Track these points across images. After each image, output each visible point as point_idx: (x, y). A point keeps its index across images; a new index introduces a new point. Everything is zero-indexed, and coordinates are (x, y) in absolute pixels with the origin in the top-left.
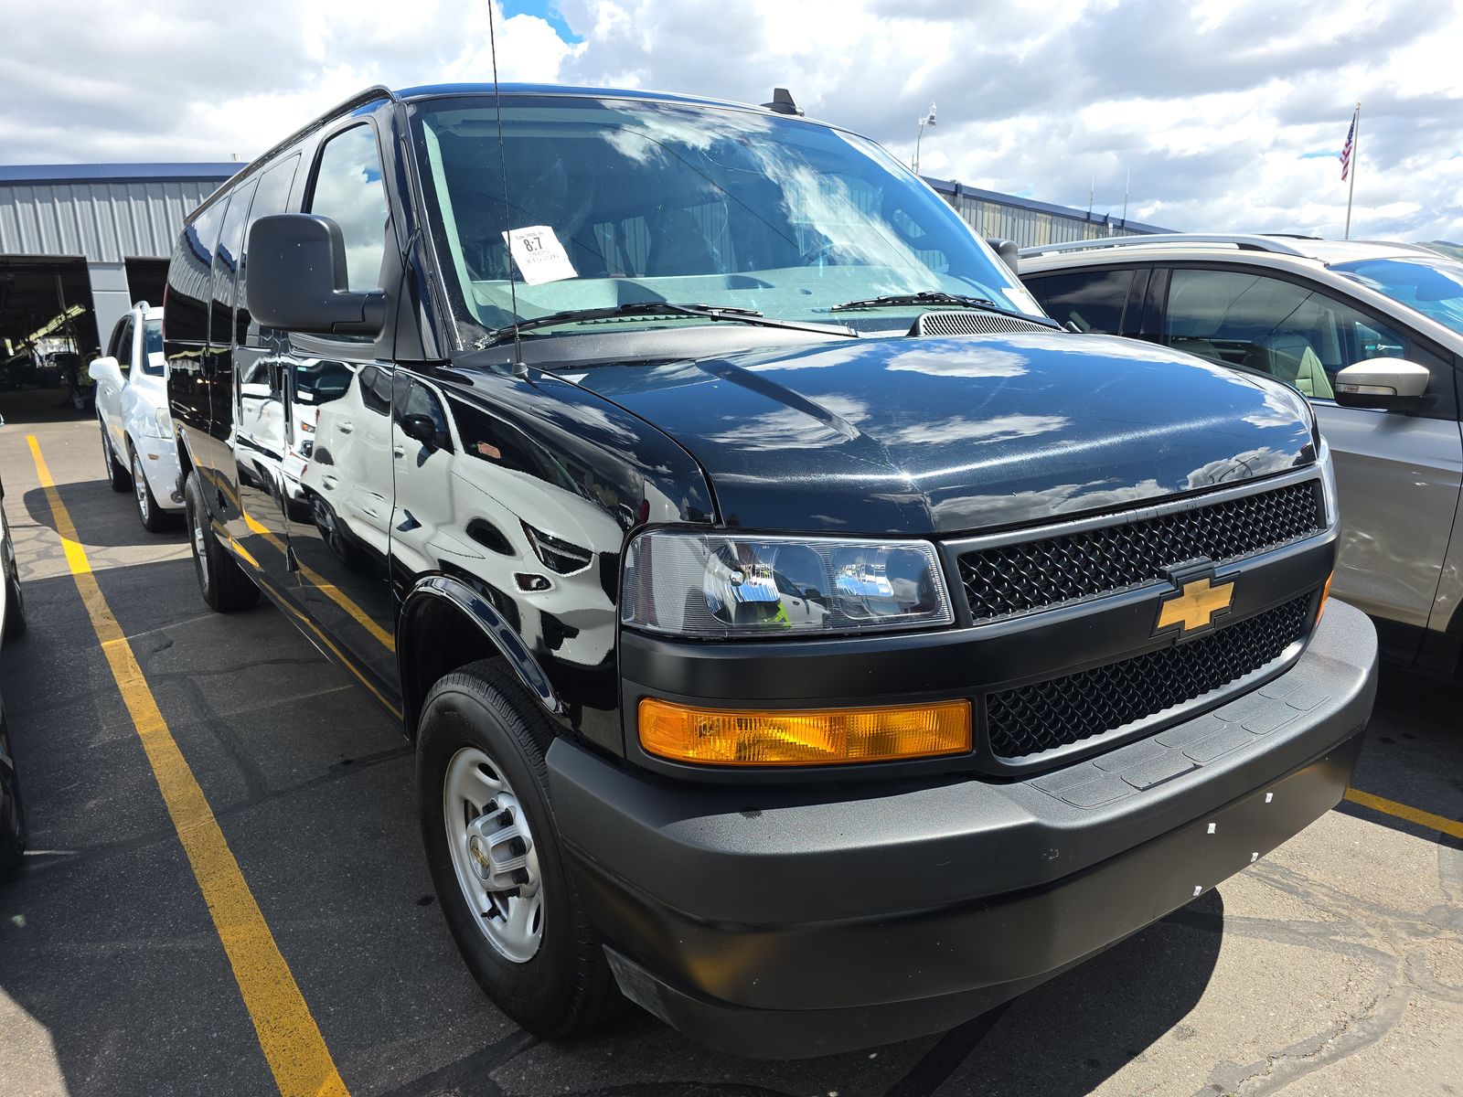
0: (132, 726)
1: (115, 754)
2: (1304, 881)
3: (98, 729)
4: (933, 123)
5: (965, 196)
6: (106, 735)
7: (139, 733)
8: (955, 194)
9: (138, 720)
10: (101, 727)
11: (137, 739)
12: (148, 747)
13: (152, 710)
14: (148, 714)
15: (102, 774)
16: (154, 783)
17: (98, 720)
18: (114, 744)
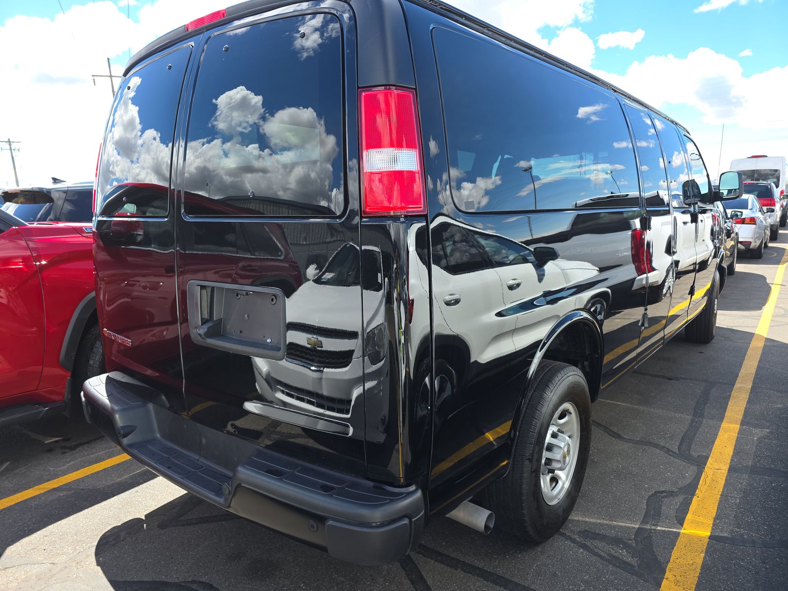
0: (740, 432)
1: (758, 421)
3: (760, 440)
6: (758, 433)
7: (739, 426)
9: (734, 434)
10: (757, 440)
11: (742, 424)
12: (740, 417)
13: (721, 437)
14: (726, 435)
15: (769, 415)
16: (748, 403)
17: (757, 446)
18: (756, 426)
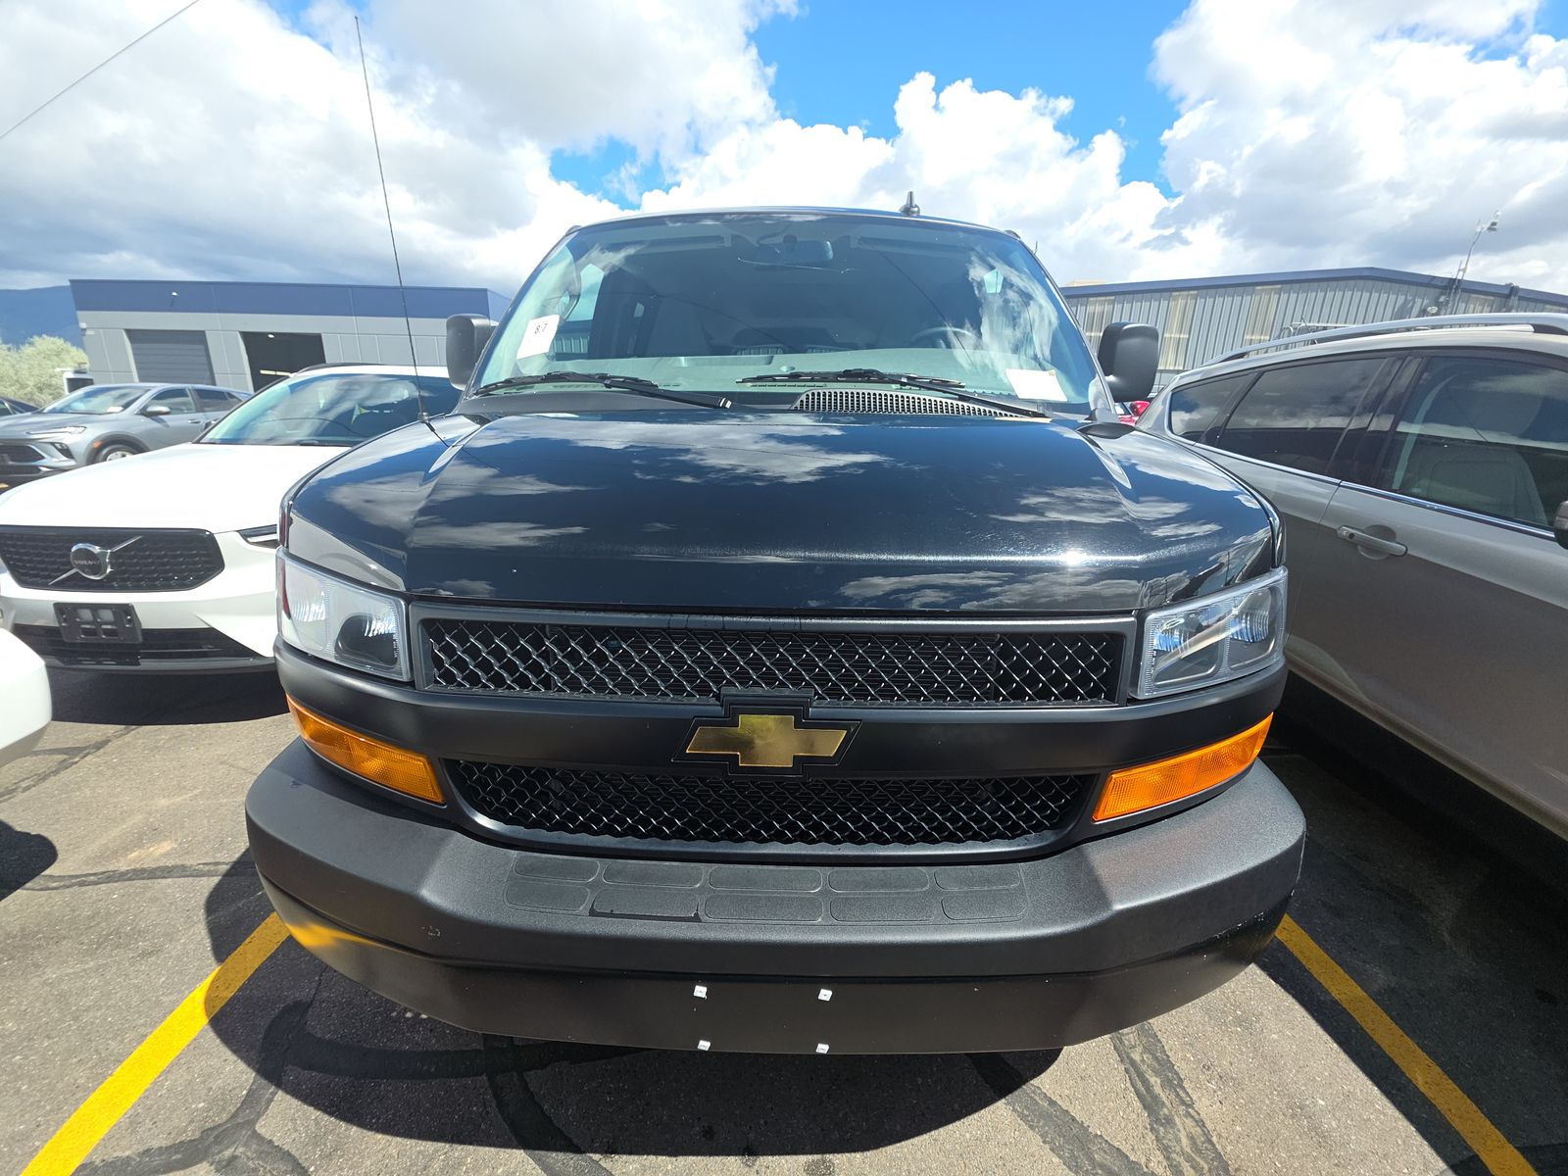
2: (1183, 1103)
4: (1494, 230)
5: (1521, 299)
8: (1508, 296)
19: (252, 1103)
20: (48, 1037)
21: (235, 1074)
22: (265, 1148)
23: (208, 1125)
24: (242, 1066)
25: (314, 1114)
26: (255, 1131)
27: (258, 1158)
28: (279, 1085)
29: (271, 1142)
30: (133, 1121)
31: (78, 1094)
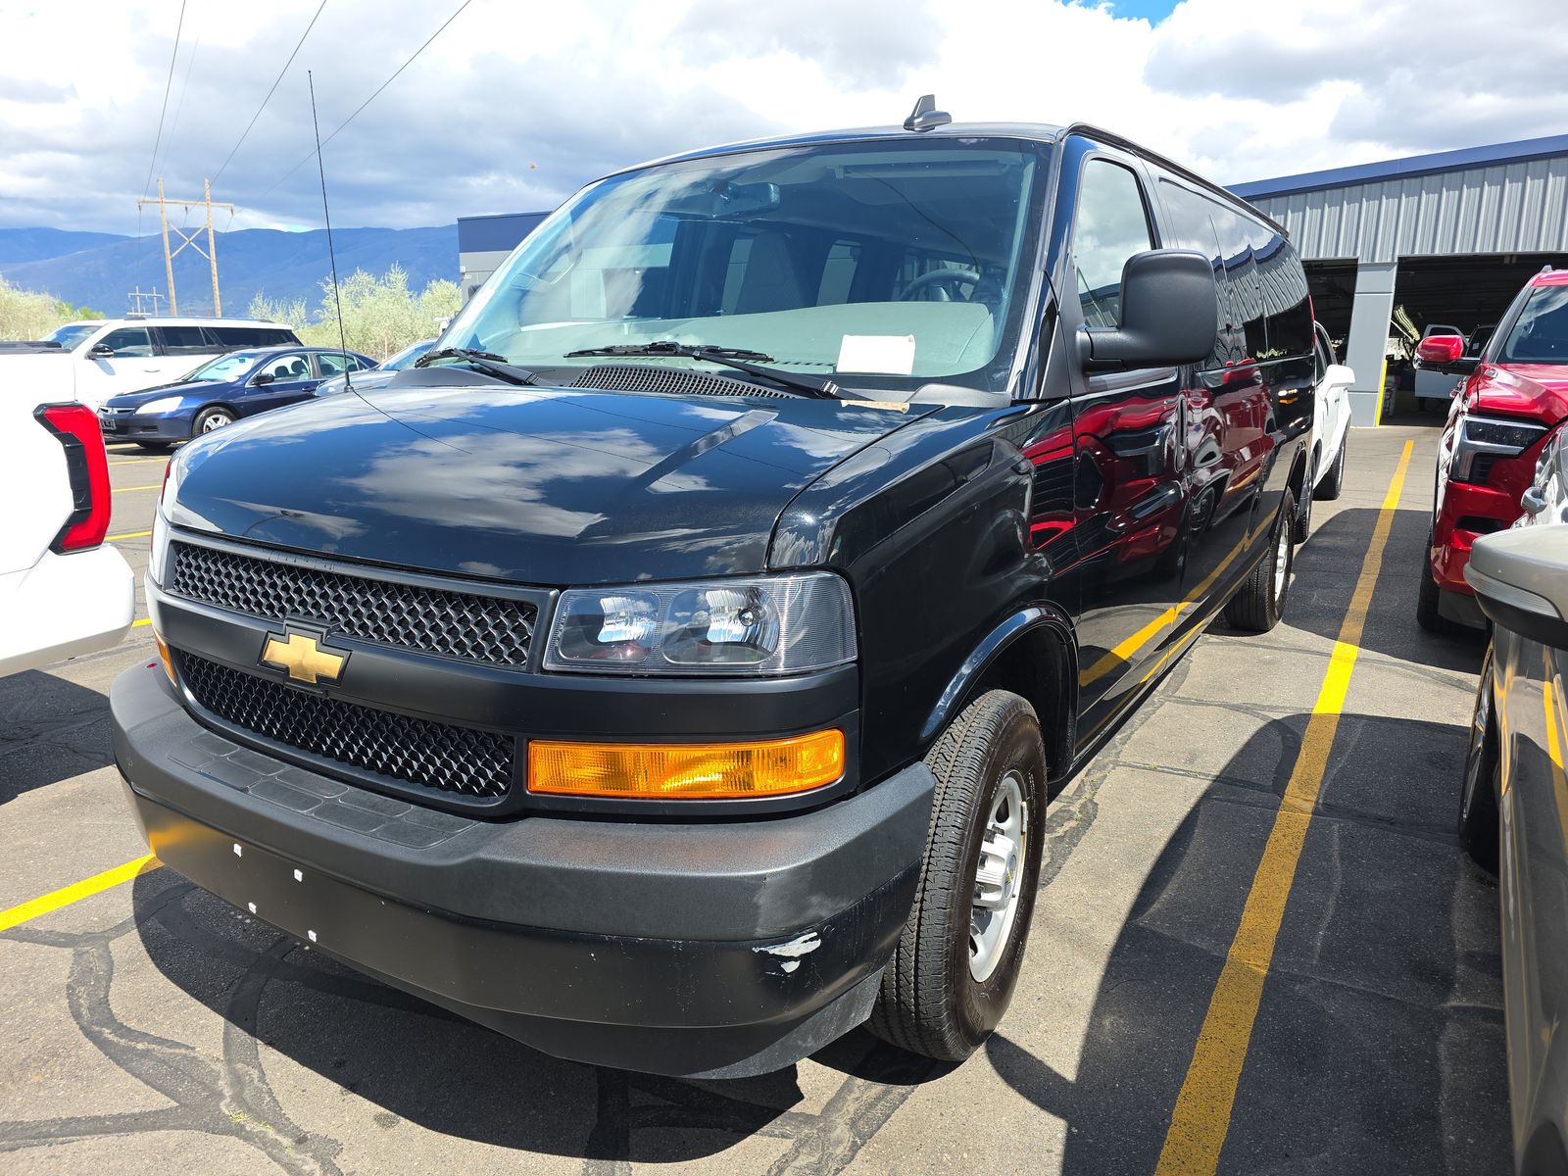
19: (120, 929)
20: (56, 856)
21: (126, 909)
22: (105, 955)
23: (90, 931)
24: (131, 908)
25: (142, 948)
26: (107, 944)
27: (98, 958)
28: (138, 927)
29: (110, 952)
30: (58, 914)
31: (48, 889)
